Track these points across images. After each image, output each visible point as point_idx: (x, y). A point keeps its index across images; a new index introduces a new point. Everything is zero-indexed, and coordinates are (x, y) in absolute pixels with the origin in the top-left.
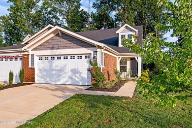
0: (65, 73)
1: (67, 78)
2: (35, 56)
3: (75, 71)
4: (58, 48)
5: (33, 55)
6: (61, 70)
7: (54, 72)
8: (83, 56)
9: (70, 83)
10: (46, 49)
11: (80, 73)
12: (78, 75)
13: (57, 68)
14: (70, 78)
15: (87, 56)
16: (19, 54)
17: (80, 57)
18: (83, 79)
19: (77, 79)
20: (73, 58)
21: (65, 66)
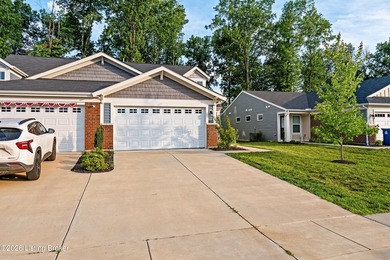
0: (167, 133)
1: (169, 140)
2: (112, 106)
3: (180, 130)
4: (157, 97)
5: (110, 104)
6: (160, 129)
7: (147, 132)
8: (193, 111)
9: (173, 146)
10: (135, 96)
11: (189, 133)
12: (185, 135)
13: (152, 126)
14: (174, 139)
15: (199, 111)
16: (78, 100)
17: (188, 111)
18: (193, 140)
19: (185, 141)
20: (178, 111)
21: (165, 123)
